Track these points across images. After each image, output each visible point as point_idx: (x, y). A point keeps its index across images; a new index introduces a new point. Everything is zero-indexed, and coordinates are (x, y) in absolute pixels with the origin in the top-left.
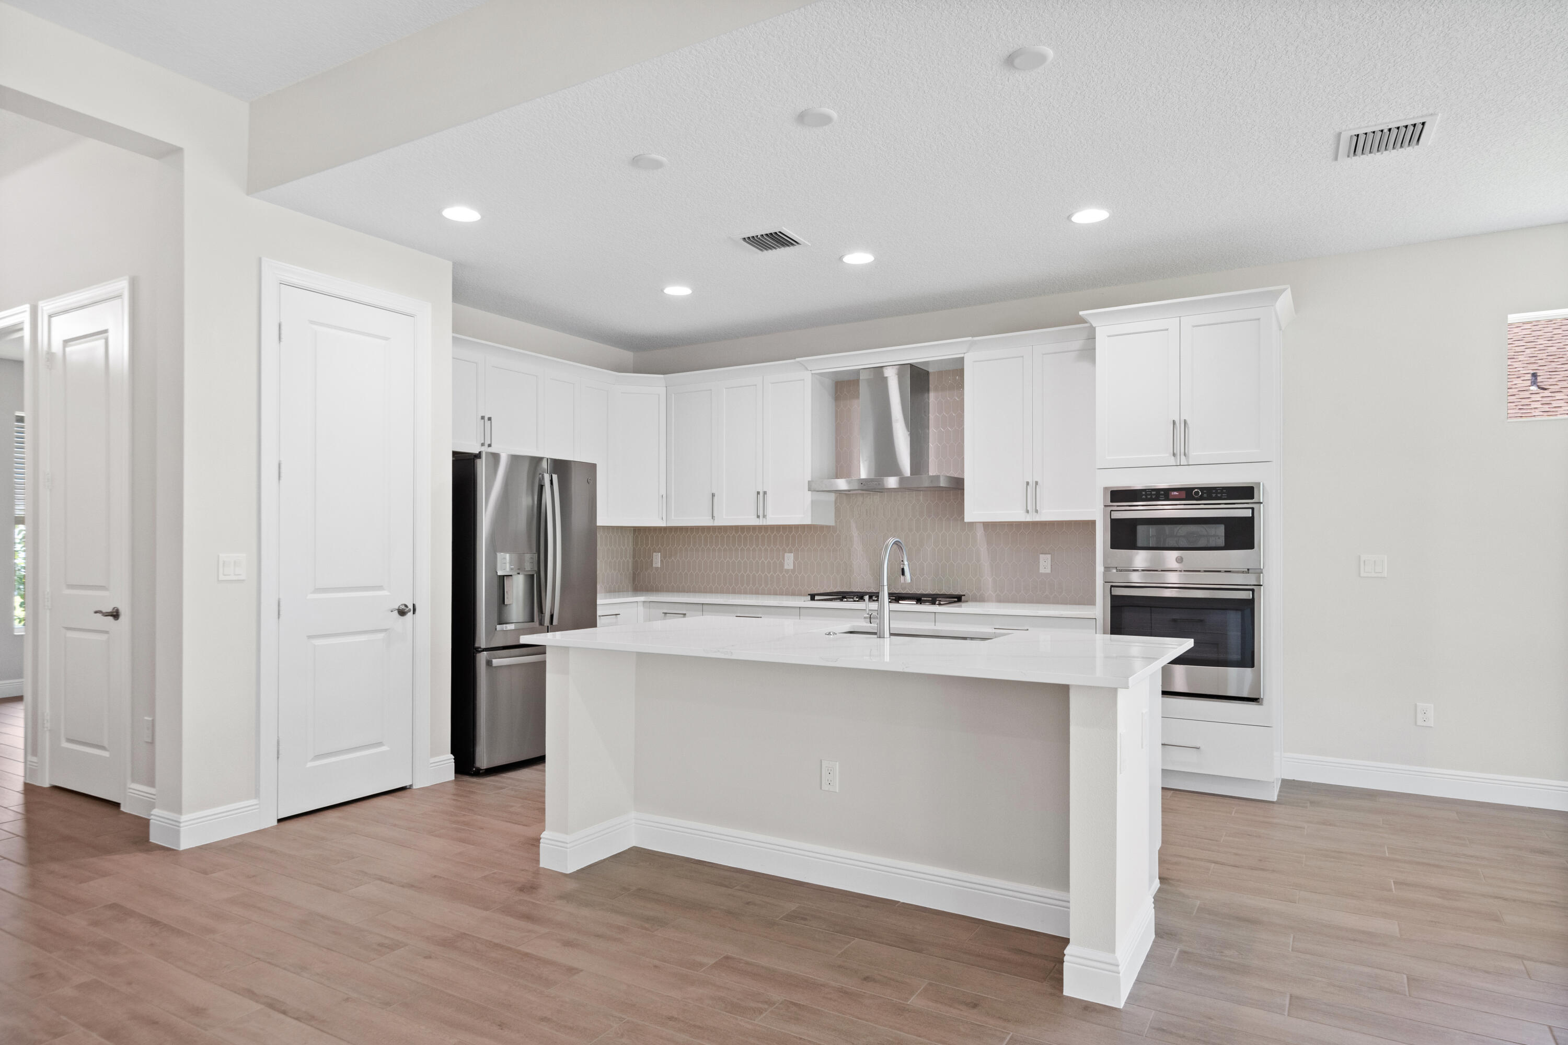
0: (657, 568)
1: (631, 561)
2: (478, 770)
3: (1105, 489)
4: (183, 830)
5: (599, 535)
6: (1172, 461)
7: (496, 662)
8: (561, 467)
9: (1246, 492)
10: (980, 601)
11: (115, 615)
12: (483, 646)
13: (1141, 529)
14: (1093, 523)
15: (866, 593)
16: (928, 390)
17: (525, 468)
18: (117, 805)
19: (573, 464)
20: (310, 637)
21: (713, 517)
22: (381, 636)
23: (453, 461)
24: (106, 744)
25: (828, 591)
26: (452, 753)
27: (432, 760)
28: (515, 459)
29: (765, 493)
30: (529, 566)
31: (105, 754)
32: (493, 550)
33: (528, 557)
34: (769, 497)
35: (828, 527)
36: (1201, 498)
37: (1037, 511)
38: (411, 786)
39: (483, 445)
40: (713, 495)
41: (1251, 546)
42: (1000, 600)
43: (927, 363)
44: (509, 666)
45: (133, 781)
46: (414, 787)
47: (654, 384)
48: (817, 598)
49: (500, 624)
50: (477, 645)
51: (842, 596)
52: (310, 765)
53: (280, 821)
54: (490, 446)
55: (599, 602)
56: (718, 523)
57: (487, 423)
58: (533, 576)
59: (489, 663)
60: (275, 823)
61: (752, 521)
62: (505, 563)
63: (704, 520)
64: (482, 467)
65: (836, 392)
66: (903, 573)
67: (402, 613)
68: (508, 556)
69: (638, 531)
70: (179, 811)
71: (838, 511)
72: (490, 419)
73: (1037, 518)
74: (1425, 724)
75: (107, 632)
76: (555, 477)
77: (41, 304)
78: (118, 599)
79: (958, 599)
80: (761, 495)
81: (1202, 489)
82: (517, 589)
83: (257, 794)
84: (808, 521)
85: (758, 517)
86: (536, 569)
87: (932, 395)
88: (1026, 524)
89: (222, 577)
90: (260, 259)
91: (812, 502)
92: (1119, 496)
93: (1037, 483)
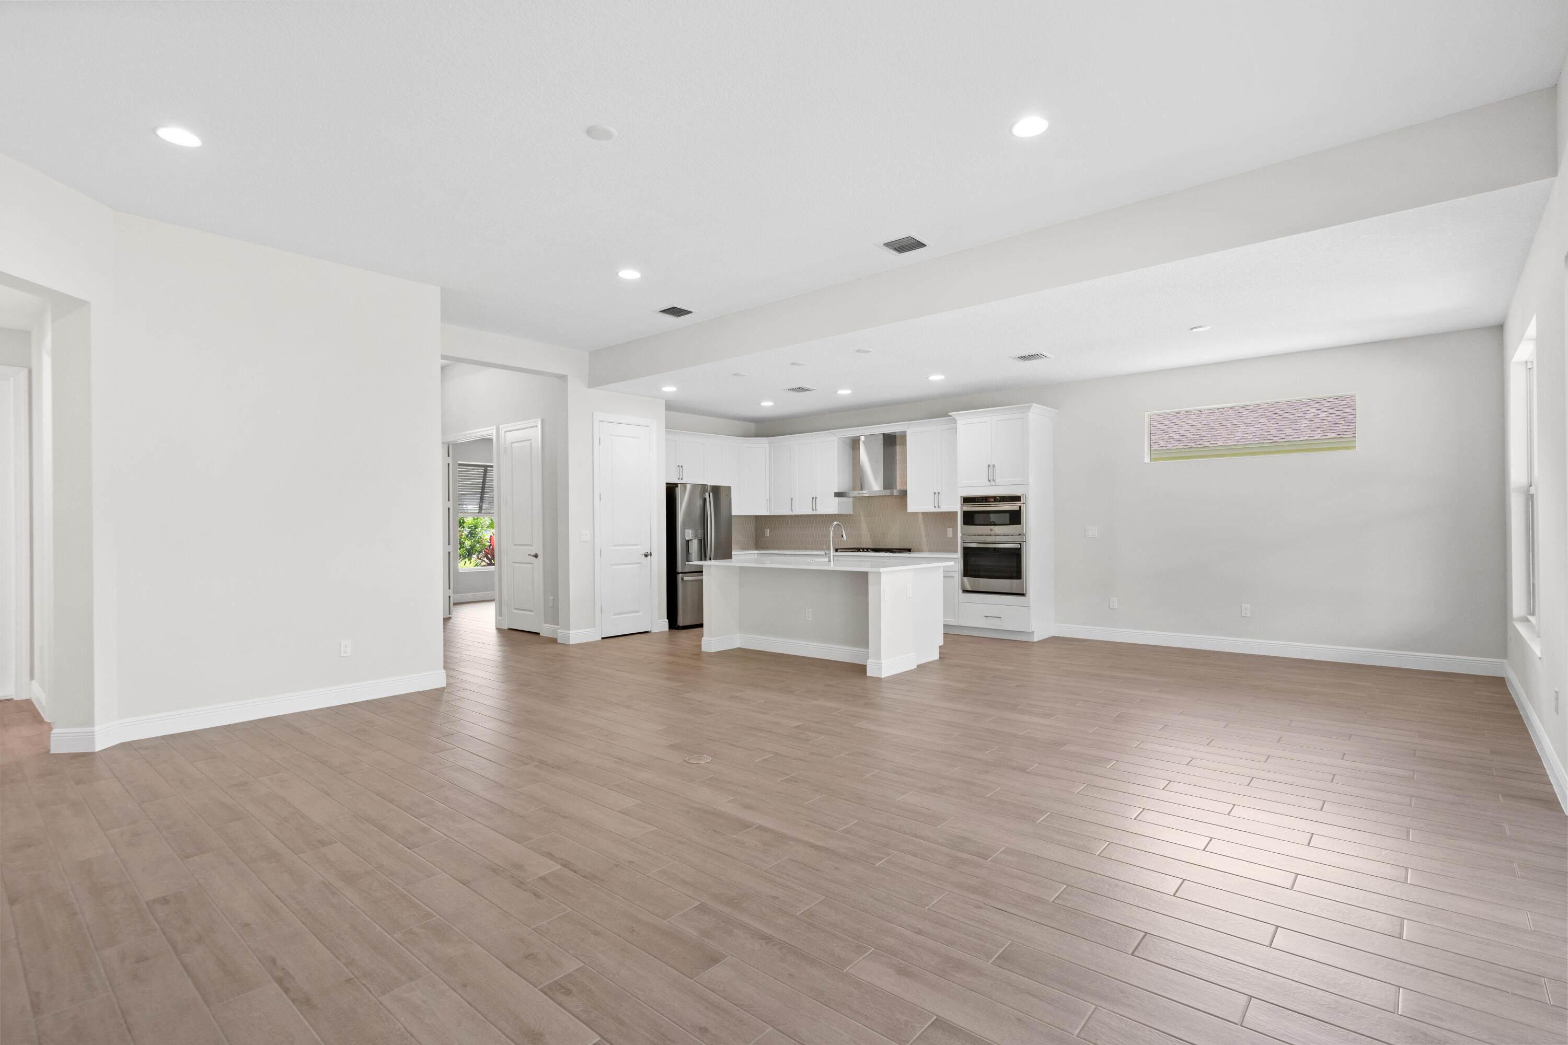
0: (767, 537)
1: (754, 533)
2: (679, 627)
3: (961, 497)
4: (571, 637)
5: (733, 519)
6: (989, 483)
7: (685, 578)
8: (716, 490)
9: (1017, 499)
10: (919, 551)
11: (536, 556)
12: (680, 571)
13: (977, 516)
14: (957, 512)
15: (862, 548)
16: (896, 445)
17: (698, 490)
18: (539, 634)
19: (721, 488)
20: (612, 565)
21: (792, 510)
22: (638, 565)
23: (666, 489)
24: (532, 609)
25: (847, 547)
26: (668, 618)
27: (659, 621)
28: (694, 486)
29: (816, 498)
30: (700, 536)
31: (533, 613)
32: (685, 527)
33: (699, 531)
34: (818, 500)
35: (850, 515)
36: (1000, 501)
37: (939, 507)
38: (651, 631)
39: (679, 479)
40: (792, 499)
41: (1020, 524)
42: (930, 551)
43: (895, 433)
44: (692, 581)
45: (545, 623)
46: (652, 632)
47: (763, 444)
48: (838, 551)
49: (687, 561)
50: (677, 571)
51: (859, 550)
52: (613, 617)
53: (602, 638)
54: (682, 479)
55: (733, 553)
56: (794, 513)
57: (681, 468)
58: (701, 540)
59: (682, 579)
60: (601, 639)
61: (810, 512)
62: (689, 534)
63: (787, 512)
64: (679, 491)
65: (853, 445)
66: (842, 536)
67: (646, 556)
68: (690, 531)
69: (758, 518)
70: (568, 629)
71: (854, 506)
72: (682, 466)
73: (939, 510)
74: (1113, 607)
75: (532, 564)
76: (711, 494)
77: (501, 426)
78: (537, 549)
79: (909, 550)
80: (815, 499)
81: (1000, 497)
82: (694, 546)
83: (594, 627)
84: (836, 512)
85: (813, 510)
86: (703, 536)
87: (898, 447)
88: (934, 513)
89: (582, 540)
90: (593, 413)
91: (839, 502)
92: (967, 500)
93: (939, 493)
